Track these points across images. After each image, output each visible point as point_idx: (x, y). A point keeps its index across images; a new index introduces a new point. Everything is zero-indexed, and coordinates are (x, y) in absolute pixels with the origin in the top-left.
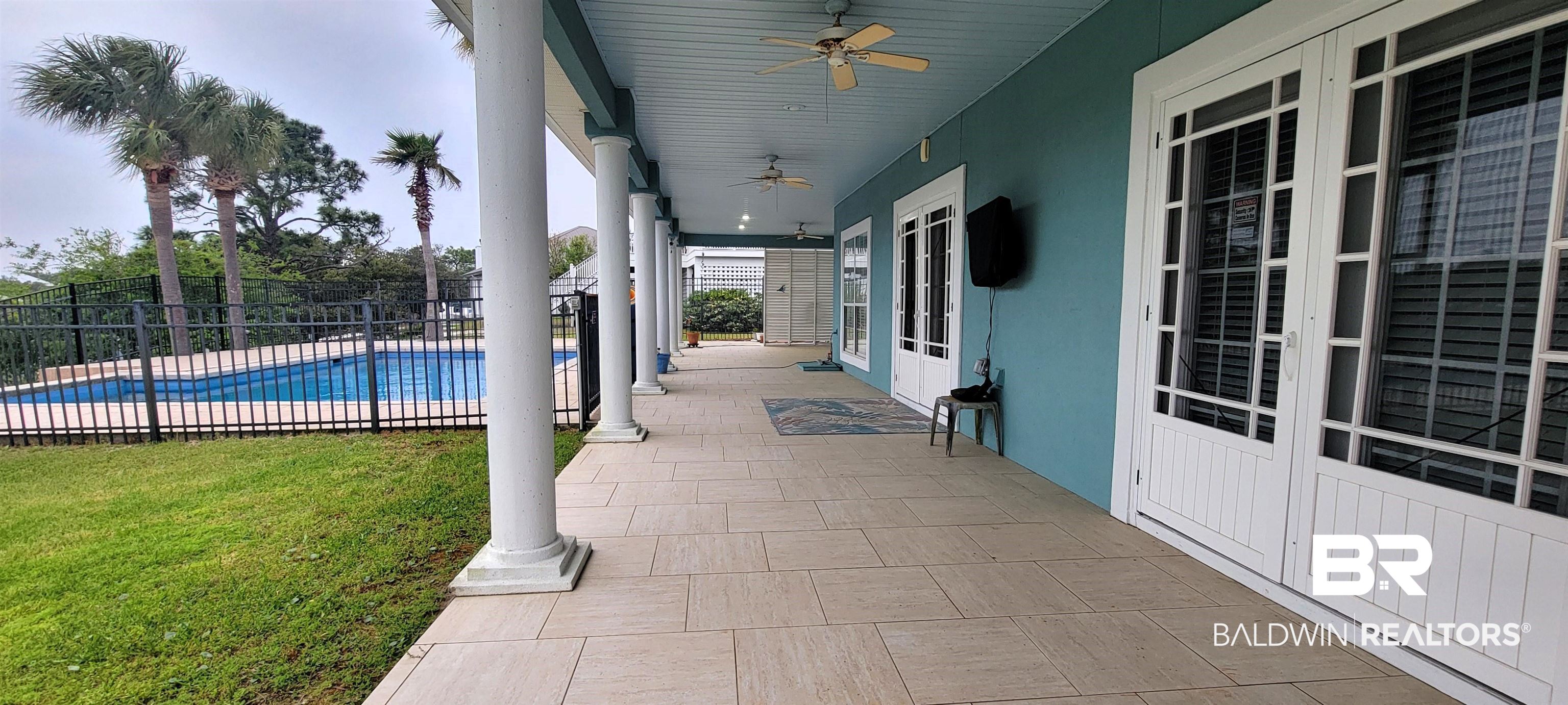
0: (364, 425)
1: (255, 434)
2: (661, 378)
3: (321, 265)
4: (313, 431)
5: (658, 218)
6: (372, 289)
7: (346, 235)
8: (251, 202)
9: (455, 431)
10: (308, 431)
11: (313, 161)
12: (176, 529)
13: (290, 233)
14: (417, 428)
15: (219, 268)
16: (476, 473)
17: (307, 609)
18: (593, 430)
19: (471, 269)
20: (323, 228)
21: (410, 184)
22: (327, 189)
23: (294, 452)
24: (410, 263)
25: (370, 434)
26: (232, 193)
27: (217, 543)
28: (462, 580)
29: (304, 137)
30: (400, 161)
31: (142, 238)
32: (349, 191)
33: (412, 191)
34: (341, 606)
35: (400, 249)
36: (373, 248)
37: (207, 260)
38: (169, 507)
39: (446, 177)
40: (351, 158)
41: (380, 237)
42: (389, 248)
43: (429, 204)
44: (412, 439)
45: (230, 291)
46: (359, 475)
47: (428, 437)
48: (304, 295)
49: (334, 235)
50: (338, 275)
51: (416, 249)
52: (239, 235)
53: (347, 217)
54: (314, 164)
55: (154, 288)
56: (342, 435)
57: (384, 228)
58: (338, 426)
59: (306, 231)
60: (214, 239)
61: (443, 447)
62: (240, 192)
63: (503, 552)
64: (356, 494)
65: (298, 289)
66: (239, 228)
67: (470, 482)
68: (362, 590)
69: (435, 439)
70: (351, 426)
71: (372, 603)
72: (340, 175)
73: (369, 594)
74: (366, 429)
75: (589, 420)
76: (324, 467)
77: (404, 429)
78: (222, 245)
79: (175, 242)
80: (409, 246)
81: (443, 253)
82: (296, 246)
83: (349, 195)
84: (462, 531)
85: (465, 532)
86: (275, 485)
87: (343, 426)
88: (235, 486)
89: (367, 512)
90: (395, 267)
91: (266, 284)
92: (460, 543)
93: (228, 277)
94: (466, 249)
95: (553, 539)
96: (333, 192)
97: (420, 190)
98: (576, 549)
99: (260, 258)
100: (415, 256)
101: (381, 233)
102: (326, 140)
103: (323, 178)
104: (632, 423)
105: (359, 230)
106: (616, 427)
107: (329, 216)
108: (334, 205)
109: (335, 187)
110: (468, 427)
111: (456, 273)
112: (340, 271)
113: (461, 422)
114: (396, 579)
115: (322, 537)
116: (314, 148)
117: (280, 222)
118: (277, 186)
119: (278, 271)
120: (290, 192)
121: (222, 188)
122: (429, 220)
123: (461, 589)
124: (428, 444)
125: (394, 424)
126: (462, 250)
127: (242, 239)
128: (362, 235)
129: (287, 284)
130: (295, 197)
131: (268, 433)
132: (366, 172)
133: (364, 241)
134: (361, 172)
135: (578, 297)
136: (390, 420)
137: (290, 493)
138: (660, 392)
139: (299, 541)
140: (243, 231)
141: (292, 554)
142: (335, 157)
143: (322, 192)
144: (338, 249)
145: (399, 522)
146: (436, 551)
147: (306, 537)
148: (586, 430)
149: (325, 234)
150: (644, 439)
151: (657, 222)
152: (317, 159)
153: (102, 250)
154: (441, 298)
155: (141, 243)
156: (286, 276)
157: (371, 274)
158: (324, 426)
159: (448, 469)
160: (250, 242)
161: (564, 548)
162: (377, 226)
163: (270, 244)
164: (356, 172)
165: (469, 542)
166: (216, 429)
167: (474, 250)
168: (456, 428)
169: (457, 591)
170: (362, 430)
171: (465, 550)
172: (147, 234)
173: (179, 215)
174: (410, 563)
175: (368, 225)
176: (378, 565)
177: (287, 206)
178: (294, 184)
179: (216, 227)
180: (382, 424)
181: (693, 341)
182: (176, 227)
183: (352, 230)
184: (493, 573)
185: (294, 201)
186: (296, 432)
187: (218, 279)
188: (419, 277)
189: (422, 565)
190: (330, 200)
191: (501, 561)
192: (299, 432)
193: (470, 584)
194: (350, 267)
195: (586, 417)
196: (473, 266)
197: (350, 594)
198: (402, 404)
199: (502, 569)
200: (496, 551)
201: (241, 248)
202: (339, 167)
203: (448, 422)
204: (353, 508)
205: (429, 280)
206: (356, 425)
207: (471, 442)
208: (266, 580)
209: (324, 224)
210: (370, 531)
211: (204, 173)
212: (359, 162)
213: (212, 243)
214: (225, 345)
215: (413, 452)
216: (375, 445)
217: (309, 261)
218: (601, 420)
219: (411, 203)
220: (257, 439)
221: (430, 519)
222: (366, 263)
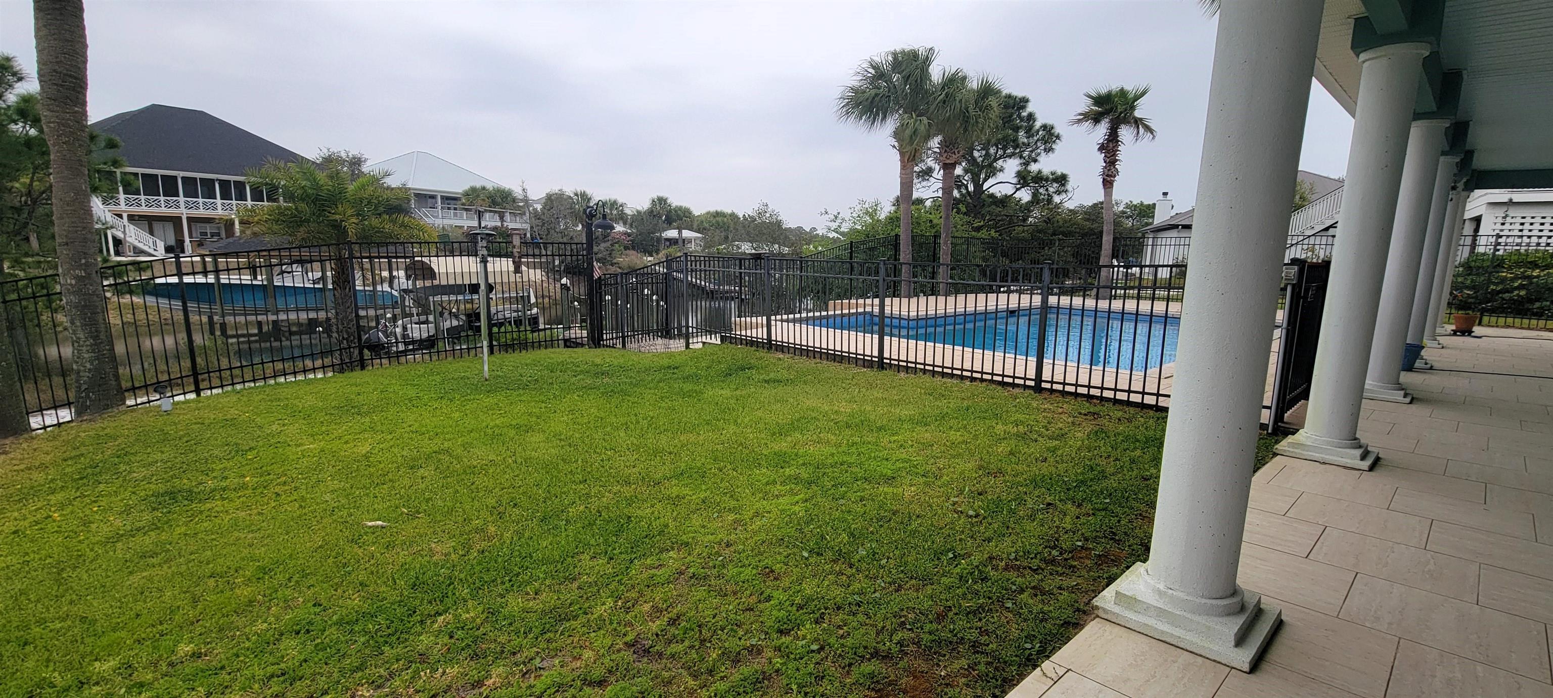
0: (1028, 383)
1: (943, 375)
2: (1406, 378)
3: (1011, 222)
4: (986, 380)
5: (1444, 153)
6: (1051, 243)
7: (1035, 195)
8: (966, 171)
9: (1114, 404)
10: (982, 380)
11: (1017, 129)
12: (880, 451)
13: (992, 196)
14: (1076, 395)
15: (938, 227)
16: (1133, 461)
17: (958, 570)
18: (1290, 439)
19: (1147, 224)
20: (1018, 189)
21: (1101, 141)
22: (1026, 154)
23: (969, 398)
24: (1088, 220)
25: (1032, 392)
26: (953, 166)
27: (904, 474)
28: (1106, 598)
29: (1013, 108)
30: (1096, 119)
31: (894, 205)
32: (1043, 154)
33: (1102, 148)
34: (986, 577)
35: (1082, 206)
36: (1057, 206)
37: (931, 221)
38: (880, 429)
39: (1141, 130)
40: (1049, 122)
41: (1065, 196)
42: (1070, 205)
43: (1117, 160)
44: (1069, 406)
45: (943, 247)
46: (1017, 435)
47: (1086, 407)
48: (994, 250)
49: (1025, 195)
50: (1023, 232)
51: (1095, 205)
52: (955, 199)
53: (1039, 179)
54: (1017, 132)
55: (896, 244)
56: (1009, 388)
57: (1069, 187)
58: (1006, 380)
59: (1003, 193)
60: (937, 204)
61: (1100, 421)
62: (960, 164)
63: (1161, 587)
64: (1013, 454)
65: (991, 245)
66: (956, 193)
67: (1125, 472)
68: (1006, 568)
69: (1091, 410)
70: (1017, 381)
71: (1014, 588)
72: (1038, 140)
73: (1012, 575)
74: (1029, 387)
75: (1283, 422)
76: (990, 419)
77: (1064, 393)
78: (942, 209)
79: (913, 207)
80: (1089, 202)
81: (1121, 209)
82: (994, 207)
83: (1043, 158)
84: (1112, 532)
85: (1114, 534)
86: (951, 428)
87: (1010, 380)
88: (923, 422)
89: (1020, 479)
90: (1074, 224)
91: (968, 241)
92: (1108, 546)
93: (943, 236)
94: (1146, 203)
95: (1229, 593)
96: (1029, 156)
97: (1110, 148)
98: (1259, 613)
99: (966, 218)
100: (1095, 212)
101: (1066, 191)
102: (1030, 108)
103: (1023, 143)
104: (1354, 442)
105: (1047, 190)
106: (1328, 443)
107: (1023, 179)
108: (1029, 168)
109: (1031, 152)
110: (1128, 403)
111: (1131, 229)
112: (1026, 228)
113: (1122, 396)
114: (1039, 568)
115: (980, 494)
116: (1019, 116)
117: (985, 187)
118: (988, 155)
119: (978, 229)
120: (996, 160)
121: (948, 161)
122: (1115, 176)
123: (1104, 610)
124: (1085, 415)
125: (1055, 387)
126: (1142, 204)
127: (957, 202)
128: (1048, 195)
129: (983, 242)
130: (1000, 162)
131: (952, 376)
132: (1061, 133)
133: (1050, 200)
134: (1056, 134)
135: (1296, 268)
136: (1052, 382)
137: (961, 439)
138: (1401, 399)
139: (961, 492)
140: (958, 196)
141: (954, 504)
142: (1036, 123)
143: (1021, 157)
144: (1027, 208)
145: (1049, 499)
146: (1082, 547)
147: (967, 489)
148: (1277, 435)
149: (1018, 195)
150: (1372, 468)
151: (1442, 159)
152: (1021, 127)
153: (871, 216)
154: (1114, 255)
155: (893, 208)
156: (983, 234)
157: (1050, 231)
158: (995, 378)
159: (1103, 449)
160: (960, 206)
161: (1242, 608)
162: (1063, 185)
163: (975, 206)
164: (1052, 135)
165: (1119, 549)
166: (918, 366)
167: (1154, 204)
168: (1116, 401)
169: (1100, 611)
170: (1025, 387)
171: (1112, 557)
172: (897, 202)
173: (919, 186)
174: (1055, 553)
175: (1055, 185)
176: (1024, 547)
177: (992, 171)
178: (1000, 152)
179: (940, 194)
180: (1044, 385)
181: (1464, 327)
182: (915, 195)
183: (1041, 190)
184: (1145, 606)
185: (998, 167)
186: (973, 379)
187: (937, 236)
188: (1095, 234)
189: (1066, 560)
190: (1027, 164)
191: (1157, 597)
192: (976, 379)
193: (1117, 609)
194: (1035, 225)
195: (1279, 417)
196: (1151, 220)
197: (995, 568)
198: (1066, 366)
199: (1157, 607)
200: (1152, 582)
201: (955, 210)
202: (1038, 131)
203: (1108, 394)
204: (1009, 470)
205: (1105, 238)
206: (1021, 382)
207: (1129, 420)
208: (932, 525)
209: (1018, 186)
210: (1021, 502)
211: (938, 150)
212: (1056, 125)
213: (936, 207)
214: (934, 292)
215: (1070, 420)
216: (1035, 405)
217: (1002, 220)
218: (1305, 430)
219: (1099, 161)
220: (944, 380)
221: (1079, 506)
222: (1048, 221)
